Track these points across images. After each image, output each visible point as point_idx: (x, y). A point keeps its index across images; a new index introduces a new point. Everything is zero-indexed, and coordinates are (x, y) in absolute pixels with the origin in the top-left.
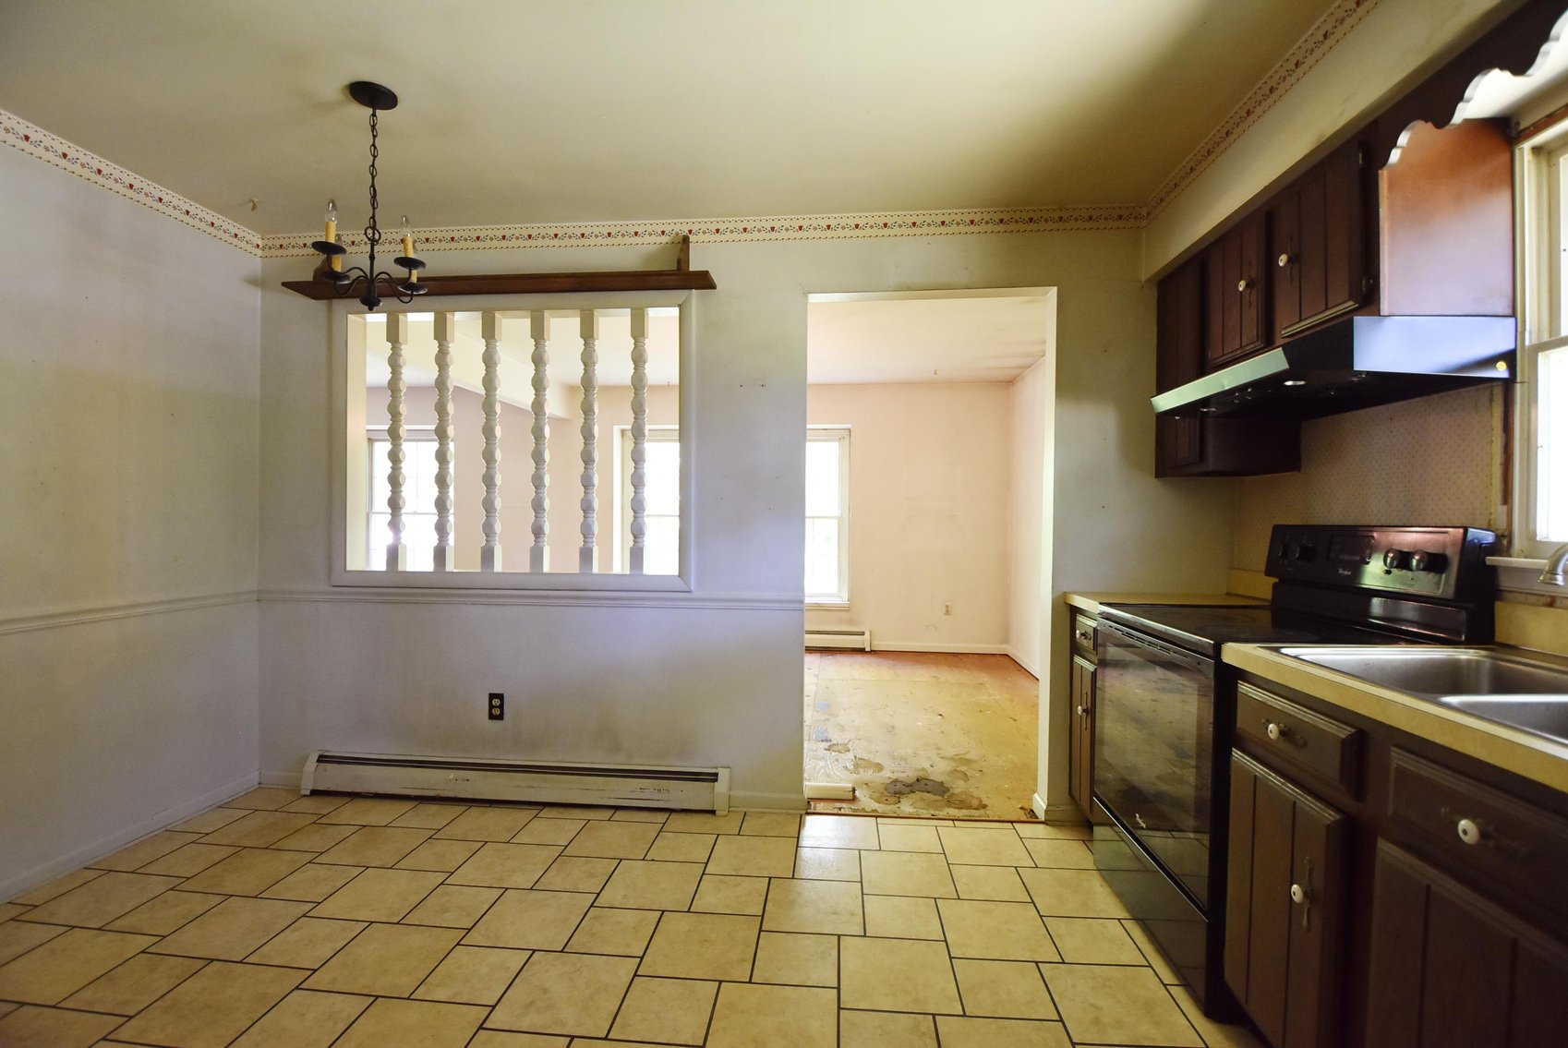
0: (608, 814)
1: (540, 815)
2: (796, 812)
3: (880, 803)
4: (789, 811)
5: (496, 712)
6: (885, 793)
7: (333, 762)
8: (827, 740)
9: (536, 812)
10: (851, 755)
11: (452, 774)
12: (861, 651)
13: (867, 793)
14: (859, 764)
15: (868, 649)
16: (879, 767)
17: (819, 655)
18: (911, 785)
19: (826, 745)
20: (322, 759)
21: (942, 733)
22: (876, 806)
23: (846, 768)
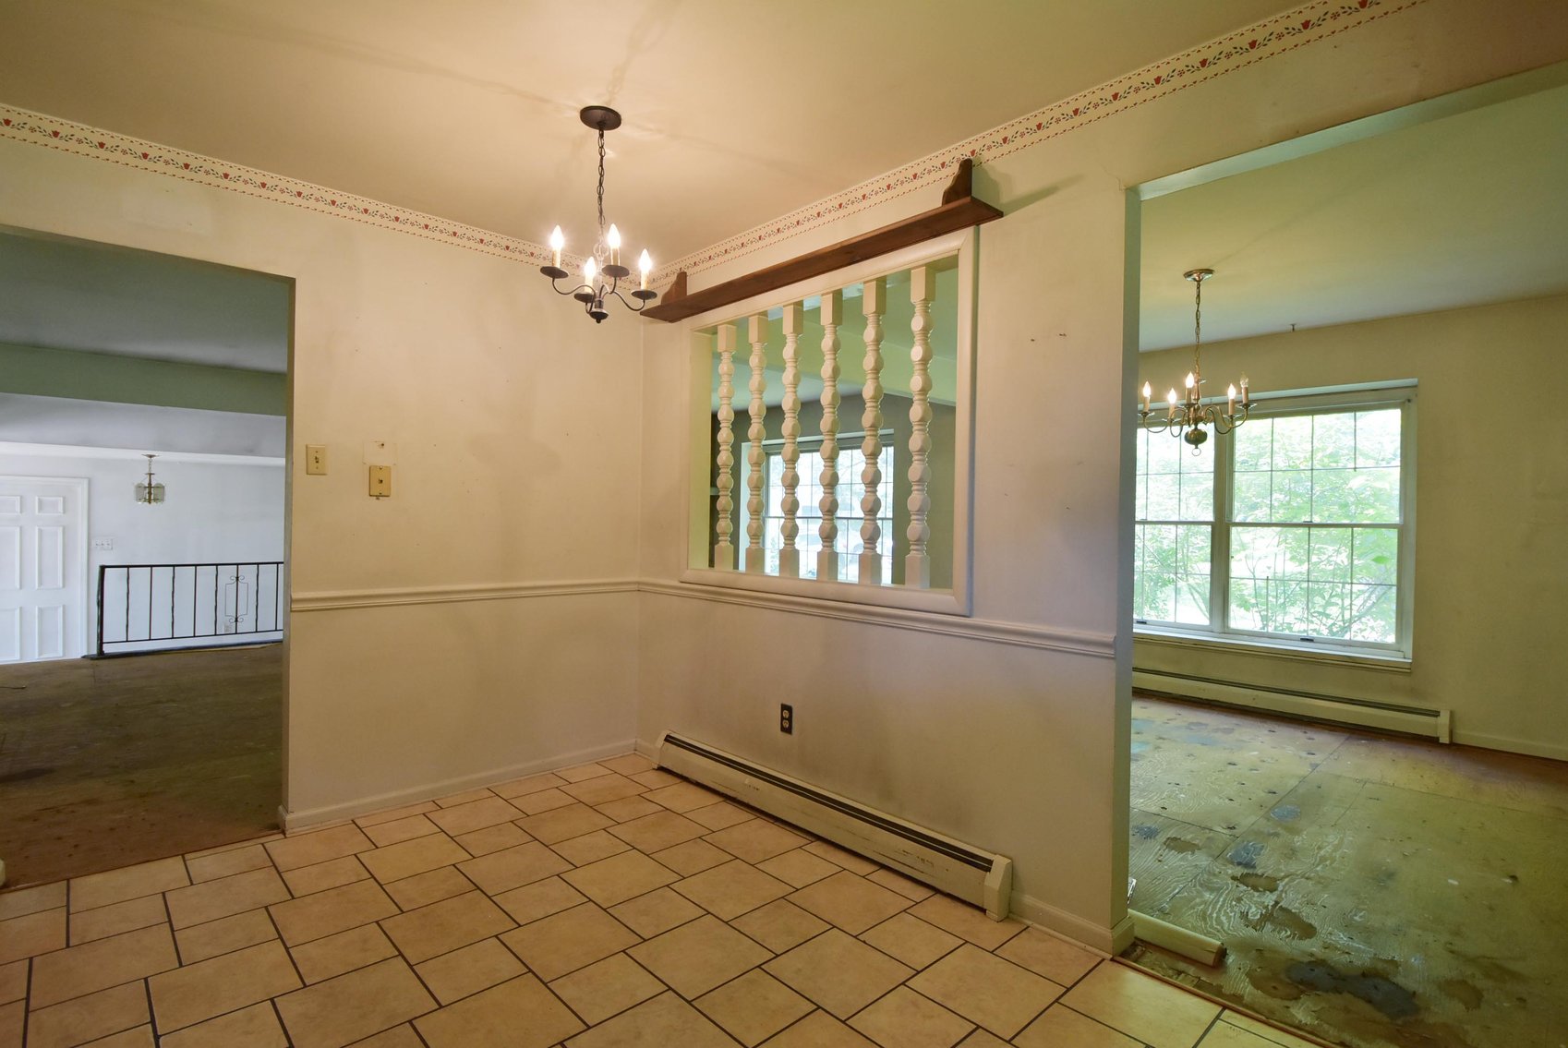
0: (866, 868)
1: (807, 848)
2: (1096, 951)
3: (1257, 987)
4: (1089, 948)
5: (786, 725)
6: (1283, 976)
7: (679, 746)
8: (1247, 865)
9: (805, 841)
10: (1269, 899)
11: (748, 779)
12: (1430, 742)
13: (1248, 964)
14: (1279, 916)
15: (1445, 739)
16: (1308, 931)
17: (1347, 735)
18: (1344, 979)
19: (1239, 871)
20: (669, 739)
21: (1491, 908)
22: (1247, 990)
23: (1244, 916)
